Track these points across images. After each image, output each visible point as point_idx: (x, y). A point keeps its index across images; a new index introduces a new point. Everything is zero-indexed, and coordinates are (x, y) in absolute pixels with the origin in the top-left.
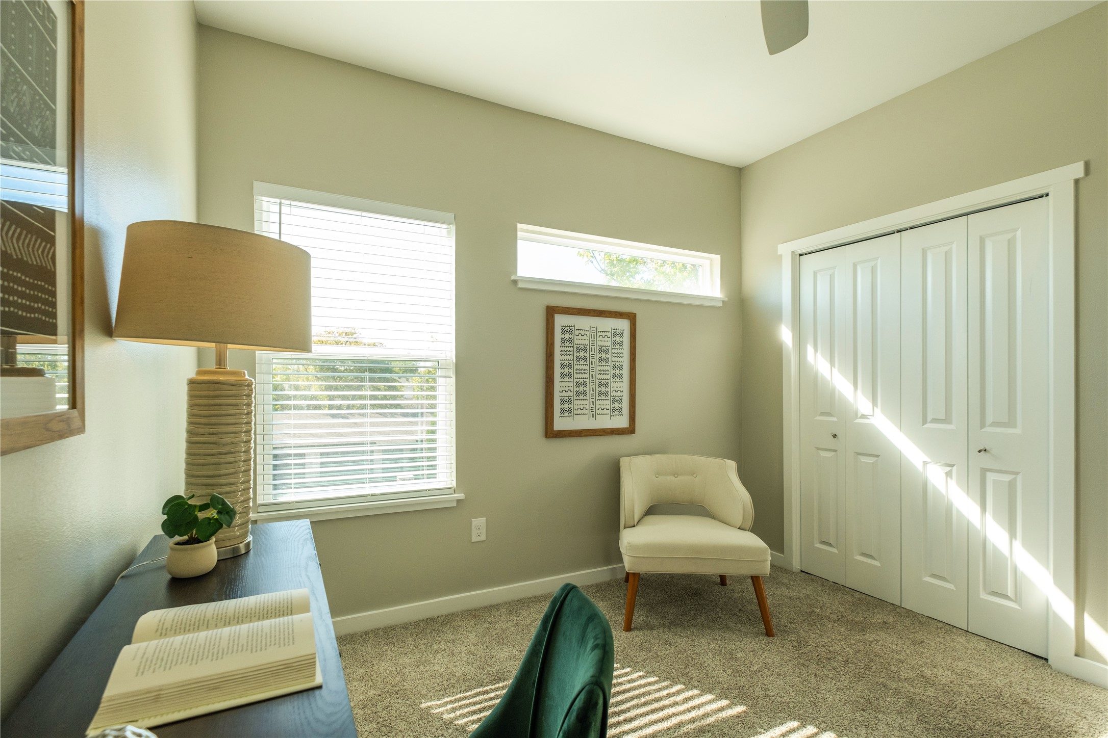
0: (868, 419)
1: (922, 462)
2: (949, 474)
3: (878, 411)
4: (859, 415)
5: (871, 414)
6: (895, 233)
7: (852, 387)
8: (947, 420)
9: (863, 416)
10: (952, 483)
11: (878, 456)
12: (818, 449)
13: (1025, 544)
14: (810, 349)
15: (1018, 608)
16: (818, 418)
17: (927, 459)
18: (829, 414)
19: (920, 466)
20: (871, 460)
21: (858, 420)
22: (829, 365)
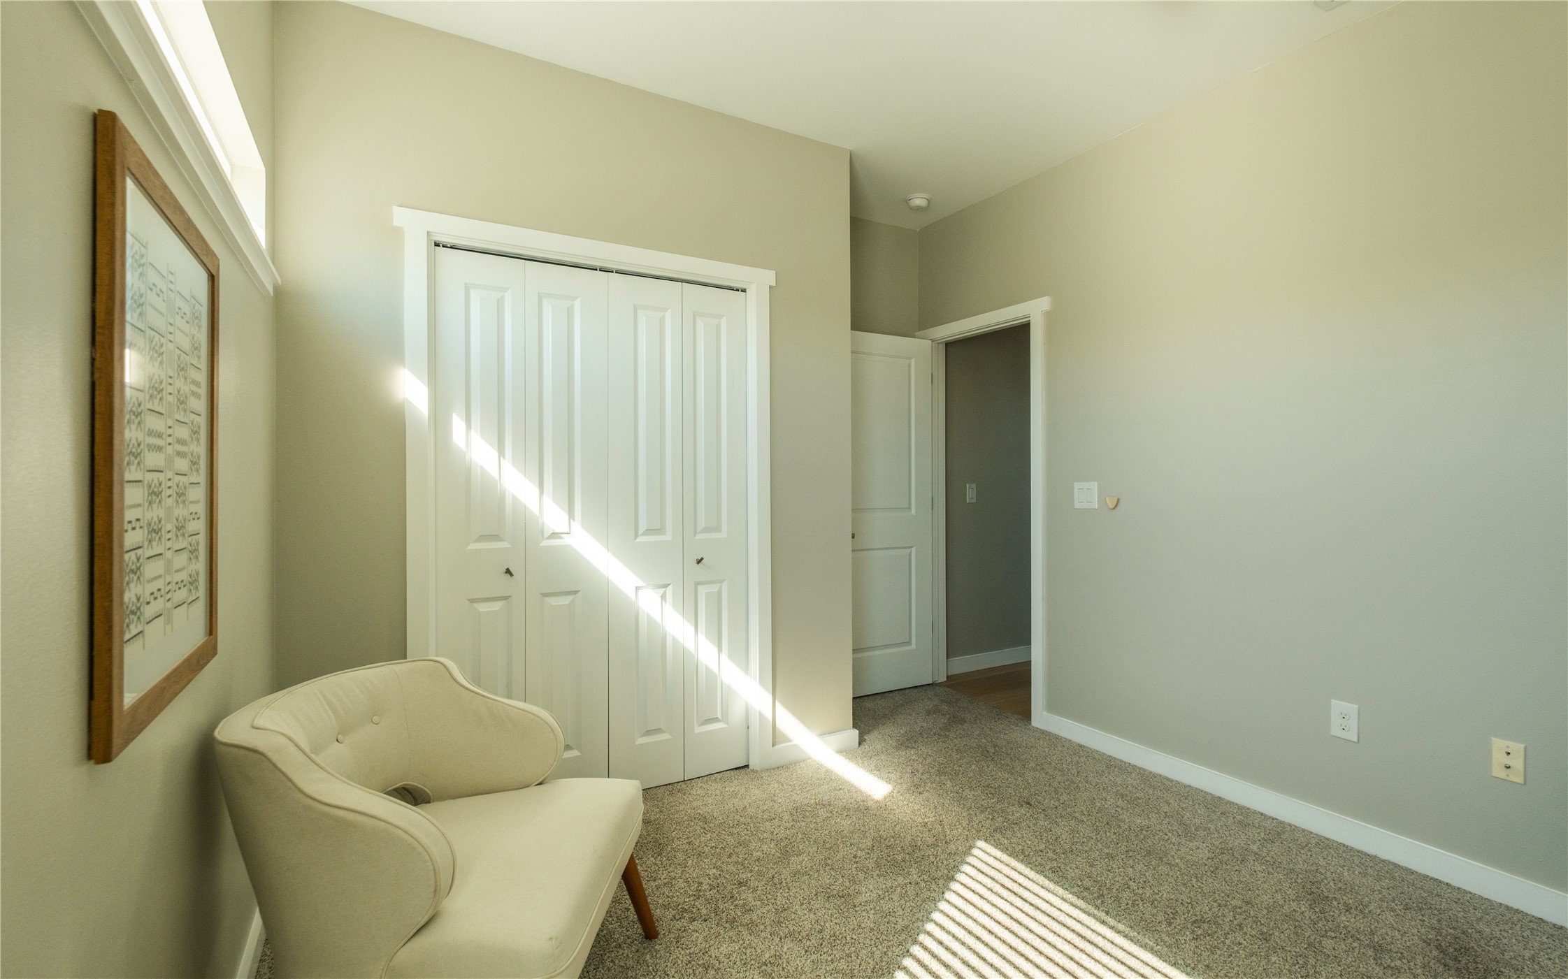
0: (561, 538)
1: (634, 588)
2: (663, 597)
3: (577, 526)
4: (546, 535)
5: (567, 531)
6: (596, 270)
7: (536, 491)
8: (660, 531)
9: (555, 535)
10: (668, 608)
11: (576, 592)
12: (472, 601)
13: (730, 656)
14: (457, 424)
15: (726, 726)
16: (473, 546)
17: (641, 583)
18: (495, 537)
19: (631, 593)
20: (566, 600)
21: (544, 541)
22: (496, 454)
